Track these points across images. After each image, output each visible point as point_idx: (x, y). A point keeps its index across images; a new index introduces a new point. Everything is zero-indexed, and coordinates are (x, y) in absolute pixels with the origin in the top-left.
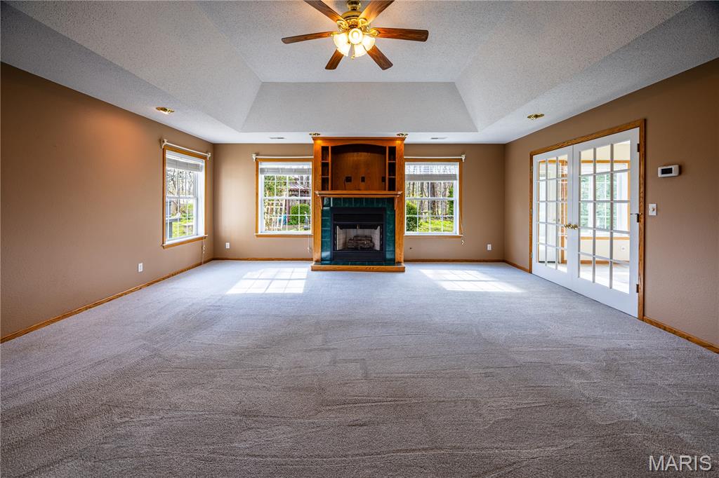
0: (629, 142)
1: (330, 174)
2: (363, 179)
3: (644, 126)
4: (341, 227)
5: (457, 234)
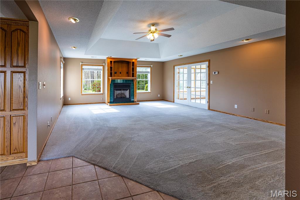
0: (205, 65)
1: (113, 71)
2: (120, 73)
3: (209, 61)
4: (117, 90)
5: (150, 91)
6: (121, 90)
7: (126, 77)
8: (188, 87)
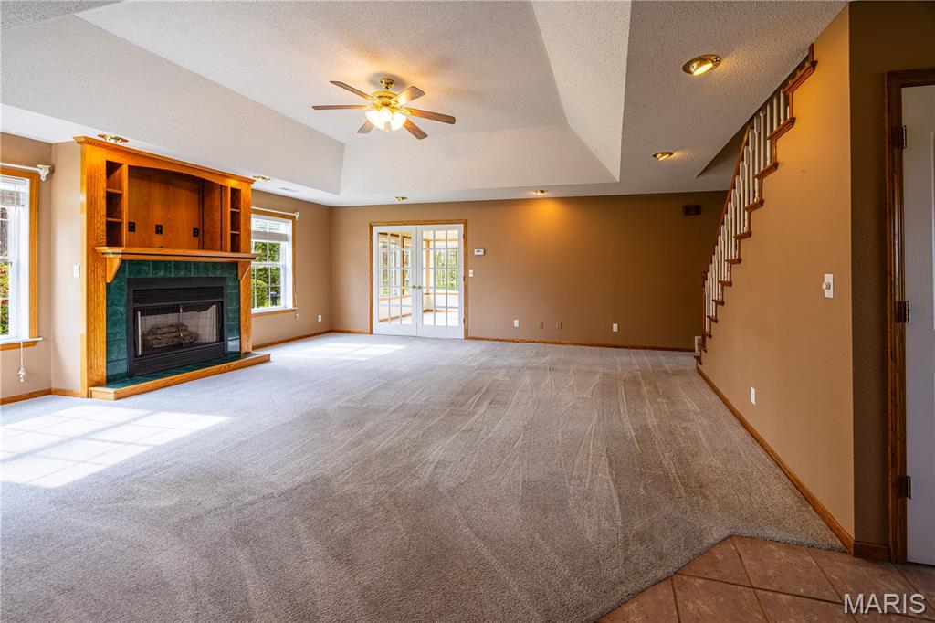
0: (457, 231)
1: (125, 216)
2: (159, 229)
3: (466, 224)
4: (146, 313)
5: (290, 306)
6: (175, 310)
7: (194, 248)
8: (414, 287)
